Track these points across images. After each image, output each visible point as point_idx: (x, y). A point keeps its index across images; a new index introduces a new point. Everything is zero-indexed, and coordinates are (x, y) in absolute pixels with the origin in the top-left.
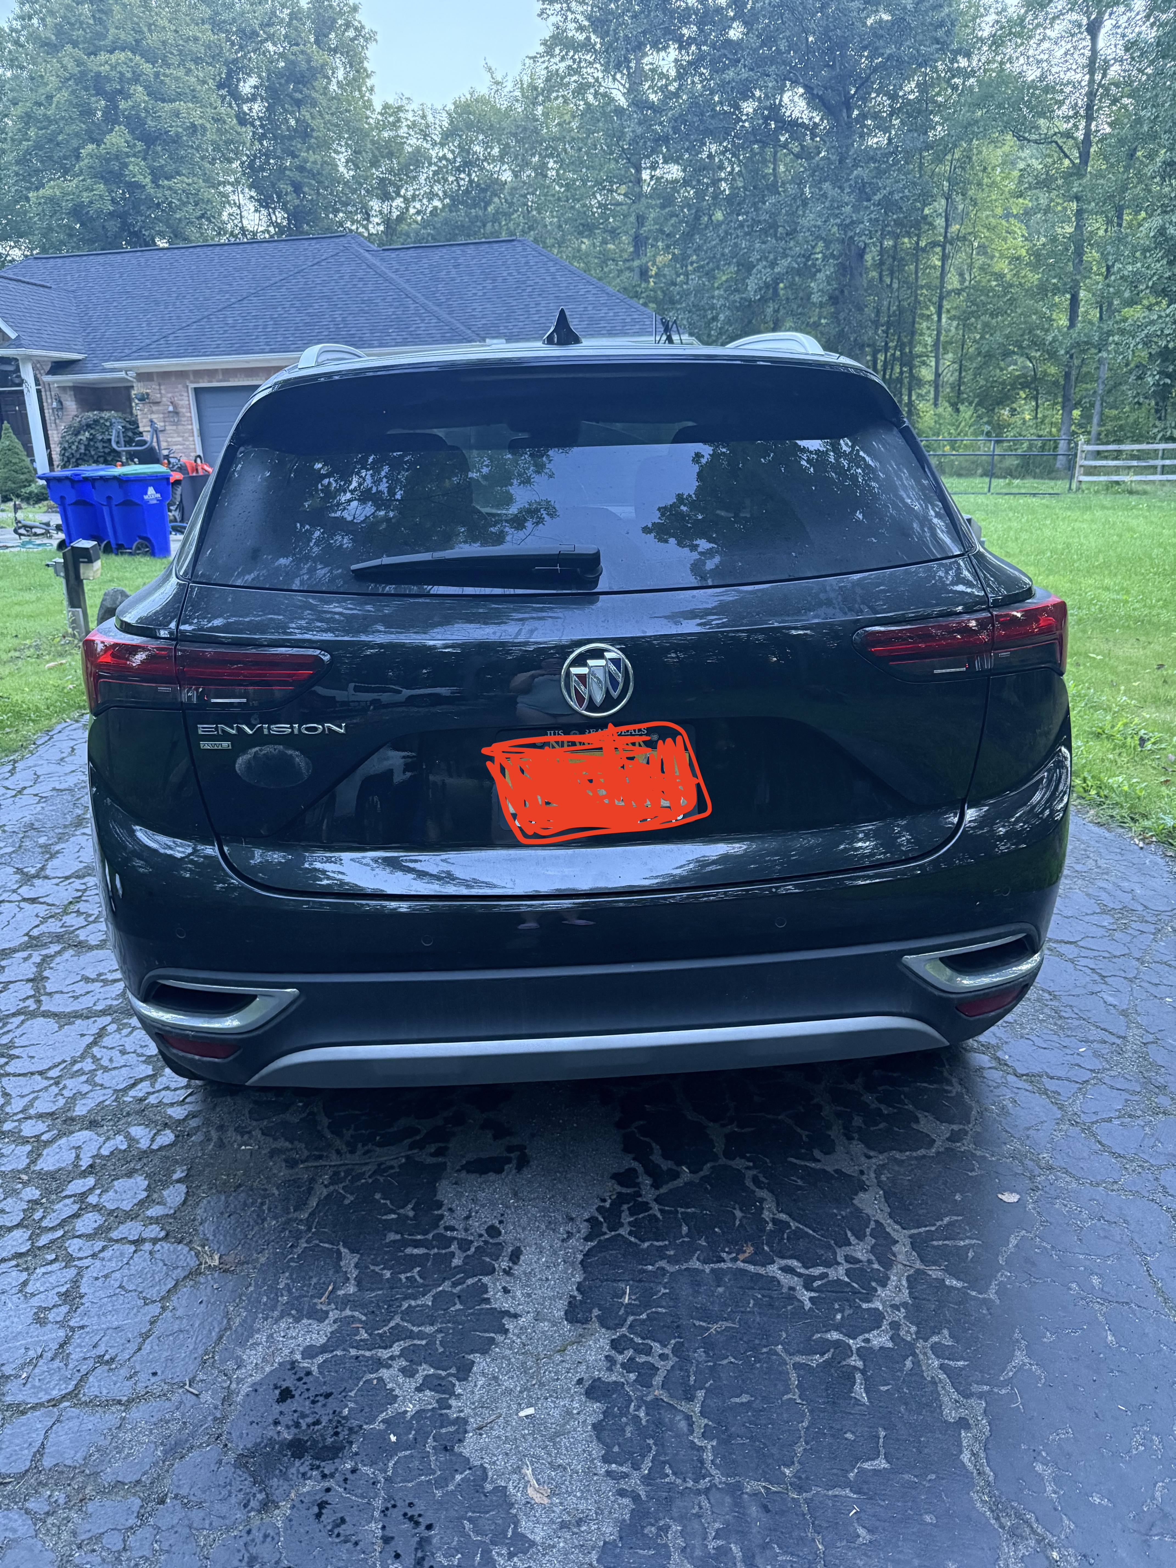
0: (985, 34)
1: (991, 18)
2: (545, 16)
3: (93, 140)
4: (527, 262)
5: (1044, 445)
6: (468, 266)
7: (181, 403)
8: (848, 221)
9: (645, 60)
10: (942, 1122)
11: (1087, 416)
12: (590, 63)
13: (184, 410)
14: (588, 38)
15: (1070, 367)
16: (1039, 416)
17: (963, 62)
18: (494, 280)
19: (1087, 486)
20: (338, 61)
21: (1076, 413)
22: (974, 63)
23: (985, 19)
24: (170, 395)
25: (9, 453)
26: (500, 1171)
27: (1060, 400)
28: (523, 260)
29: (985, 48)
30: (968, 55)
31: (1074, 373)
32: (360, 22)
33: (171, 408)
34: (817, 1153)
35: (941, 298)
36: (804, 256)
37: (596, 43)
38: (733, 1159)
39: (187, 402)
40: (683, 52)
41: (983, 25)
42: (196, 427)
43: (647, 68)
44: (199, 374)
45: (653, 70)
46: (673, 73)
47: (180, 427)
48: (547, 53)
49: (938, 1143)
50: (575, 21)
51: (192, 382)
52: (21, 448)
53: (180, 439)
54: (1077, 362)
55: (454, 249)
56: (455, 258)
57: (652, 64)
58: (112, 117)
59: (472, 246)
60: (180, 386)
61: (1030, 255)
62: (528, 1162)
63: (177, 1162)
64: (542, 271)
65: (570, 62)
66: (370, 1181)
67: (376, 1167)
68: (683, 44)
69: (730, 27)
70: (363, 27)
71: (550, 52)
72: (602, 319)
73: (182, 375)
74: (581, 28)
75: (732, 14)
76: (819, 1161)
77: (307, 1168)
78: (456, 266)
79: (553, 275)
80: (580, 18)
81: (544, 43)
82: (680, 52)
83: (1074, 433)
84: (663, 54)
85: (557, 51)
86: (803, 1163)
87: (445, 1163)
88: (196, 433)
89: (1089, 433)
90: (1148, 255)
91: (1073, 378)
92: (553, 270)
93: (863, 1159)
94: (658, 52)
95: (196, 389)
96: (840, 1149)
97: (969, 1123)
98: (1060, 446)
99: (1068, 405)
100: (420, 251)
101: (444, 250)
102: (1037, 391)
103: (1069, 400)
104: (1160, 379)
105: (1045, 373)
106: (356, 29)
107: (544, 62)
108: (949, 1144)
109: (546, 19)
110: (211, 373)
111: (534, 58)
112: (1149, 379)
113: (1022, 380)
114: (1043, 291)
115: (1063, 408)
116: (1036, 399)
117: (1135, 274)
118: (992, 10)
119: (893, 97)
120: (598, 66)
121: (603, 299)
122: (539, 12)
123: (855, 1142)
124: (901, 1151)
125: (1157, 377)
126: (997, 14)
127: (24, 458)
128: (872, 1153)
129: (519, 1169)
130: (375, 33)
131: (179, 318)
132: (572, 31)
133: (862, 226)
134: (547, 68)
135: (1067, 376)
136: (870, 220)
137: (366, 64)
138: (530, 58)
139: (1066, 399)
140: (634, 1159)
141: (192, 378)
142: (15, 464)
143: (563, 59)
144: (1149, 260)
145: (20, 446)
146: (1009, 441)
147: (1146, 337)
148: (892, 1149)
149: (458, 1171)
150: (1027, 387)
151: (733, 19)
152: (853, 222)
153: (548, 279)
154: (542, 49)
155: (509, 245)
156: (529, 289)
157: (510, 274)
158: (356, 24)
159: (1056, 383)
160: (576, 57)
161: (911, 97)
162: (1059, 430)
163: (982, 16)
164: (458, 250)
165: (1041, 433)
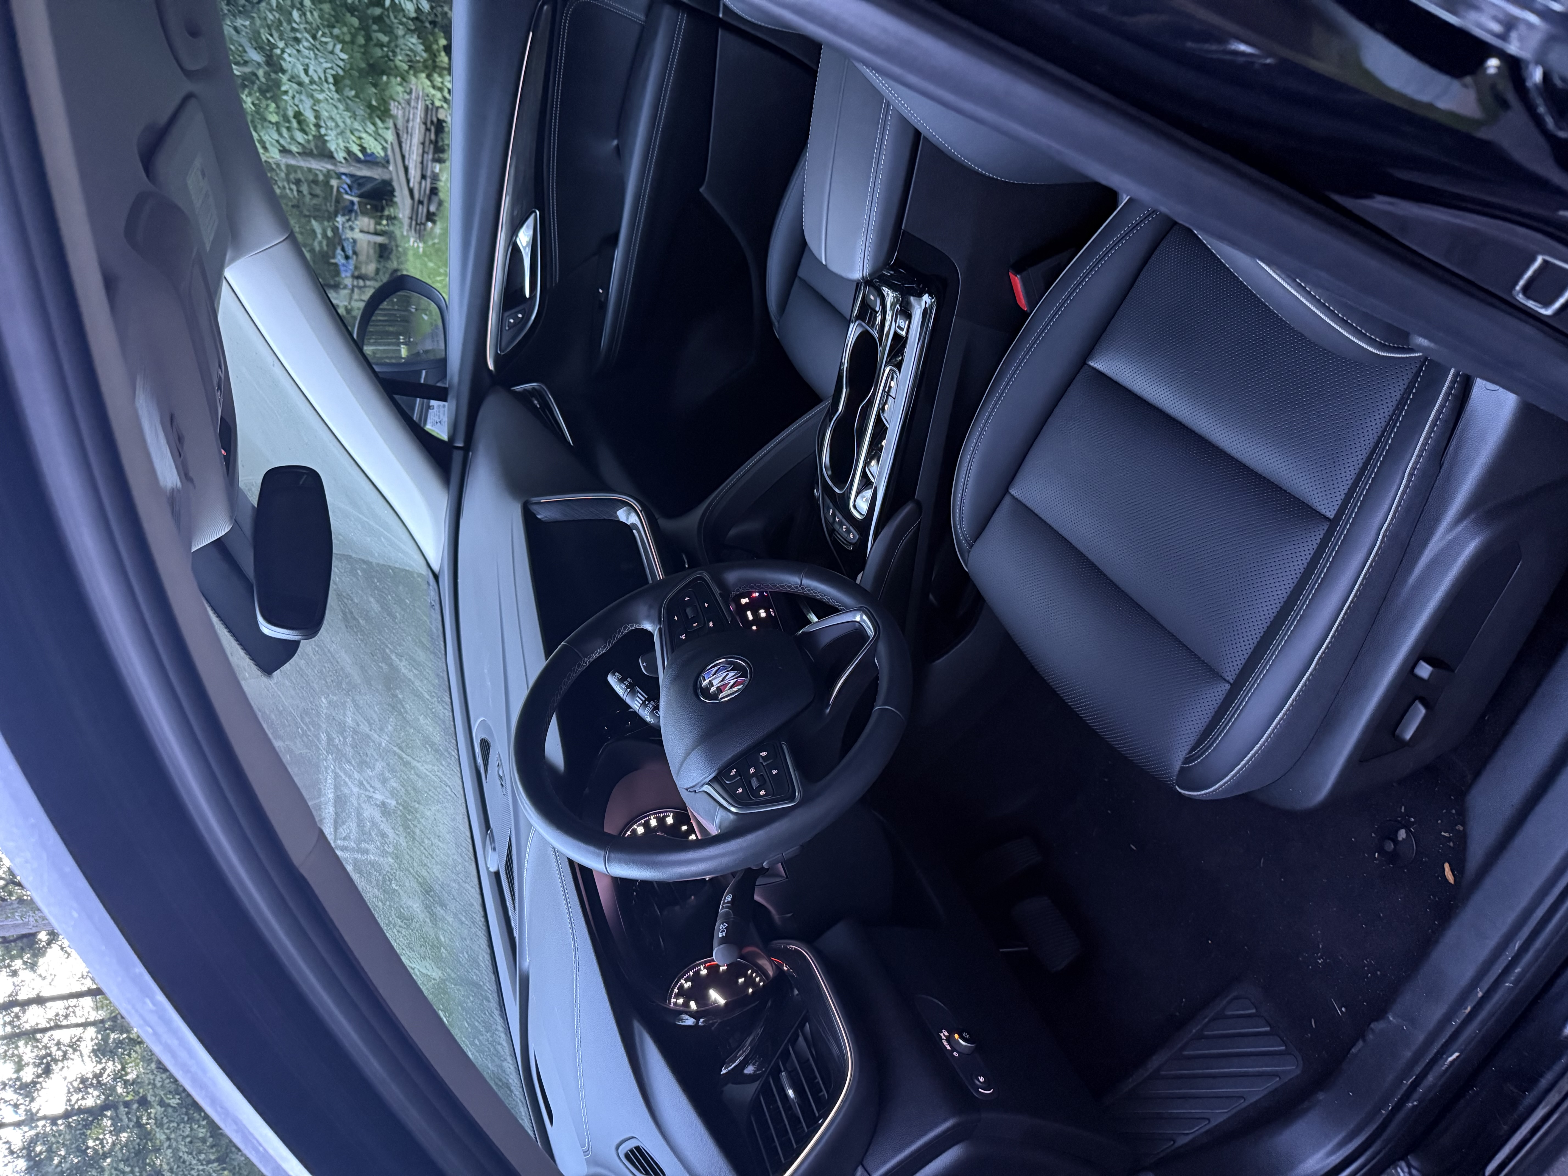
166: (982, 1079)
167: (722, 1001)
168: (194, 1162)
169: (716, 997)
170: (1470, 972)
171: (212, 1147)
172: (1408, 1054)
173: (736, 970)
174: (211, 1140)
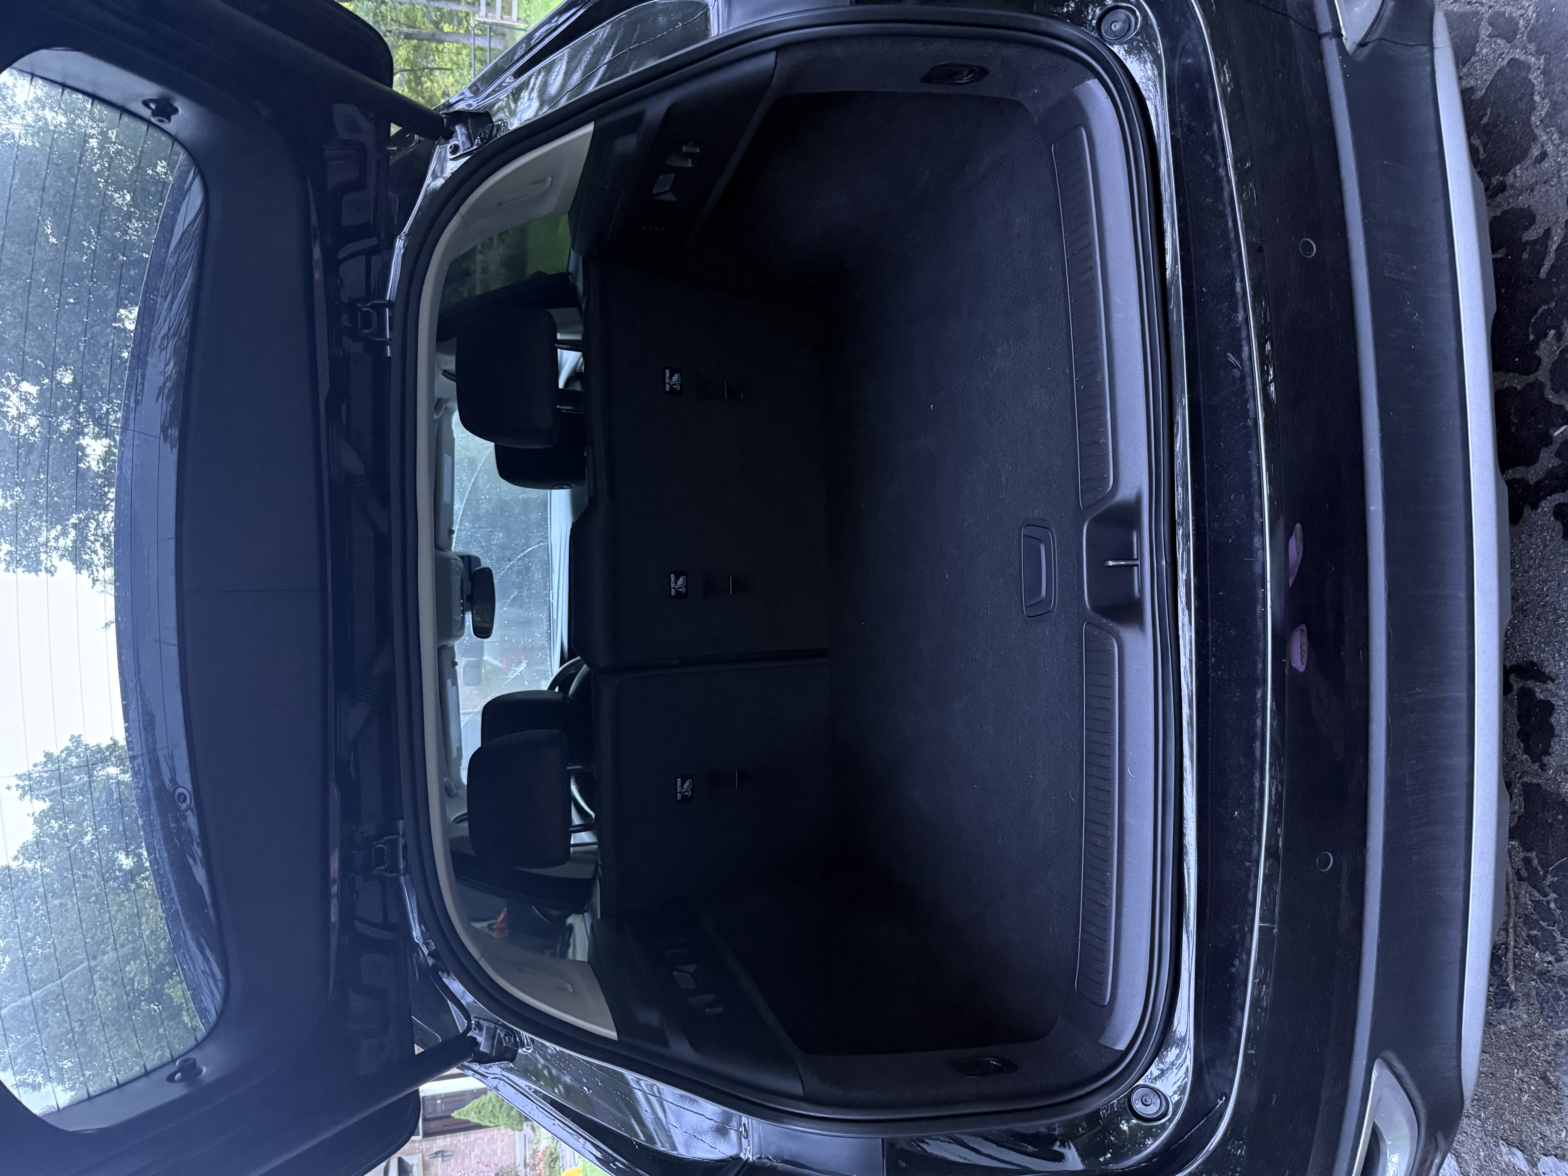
0: (64, 120)
1: (49, 115)
2: (53, 569)
3: (179, 1015)
5: (480, 61)
9: (95, 468)
10: (1474, 53)
11: (451, 17)
12: (98, 525)
14: (75, 526)
15: (400, 33)
16: (449, 66)
17: (93, 142)
19: (522, 11)
20: (101, 773)
21: (447, 28)
22: (93, 132)
23: (49, 120)
25: (483, 1112)
26: (1548, 708)
27: (434, 45)
29: (79, 121)
30: (86, 137)
31: (405, 29)
32: (62, 752)
34: (1531, 235)
37: (79, 519)
38: (1539, 361)
40: (86, 430)
41: (54, 122)
43: (102, 468)
45: (104, 461)
46: (106, 442)
48: (88, 567)
49: (1518, 54)
50: (56, 539)
52: (479, 1100)
54: (395, 27)
57: (98, 463)
58: (156, 995)
62: (1533, 664)
63: (1490, 1158)
65: (98, 544)
66: (1553, 896)
67: (1525, 885)
68: (79, 432)
69: (60, 383)
70: (67, 748)
71: (89, 565)
74: (64, 533)
75: (47, 381)
76: (1548, 232)
77: (1517, 979)
80: (53, 533)
81: (79, 570)
82: (87, 434)
83: (467, 31)
84: (88, 451)
85: (86, 557)
86: (1552, 255)
87: (1524, 785)
89: (468, 14)
91: (411, 30)
93: (1545, 165)
94: (87, 456)
96: (1523, 201)
97: (1477, 13)
98: (481, 45)
99: (437, 37)
102: (424, 69)
103: (433, 35)
105: (407, 60)
106: (69, 755)
107: (98, 571)
108: (1521, 38)
109: (56, 568)
111: (95, 581)
113: (413, 84)
115: (442, 42)
116: (432, 69)
118: (40, 113)
119: (129, 217)
120: (101, 517)
122: (49, 575)
123: (1510, 179)
124: (1533, 108)
126: (44, 107)
127: (488, 1097)
128: (1535, 152)
129: (1544, 678)
130: (72, 737)
132: (67, 542)
134: (104, 568)
135: (408, 37)
137: (103, 746)
138: (94, 584)
139: (432, 38)
140: (1535, 507)
142: (494, 1107)
143: (95, 552)
145: (476, 1101)
148: (1527, 123)
149: (1543, 767)
150: (419, 78)
151: (52, 379)
154: (85, 572)
158: (64, 755)
159: (416, 49)
160: (92, 538)
161: (128, 197)
162: (465, 46)
163: (46, 123)
165: (467, 63)
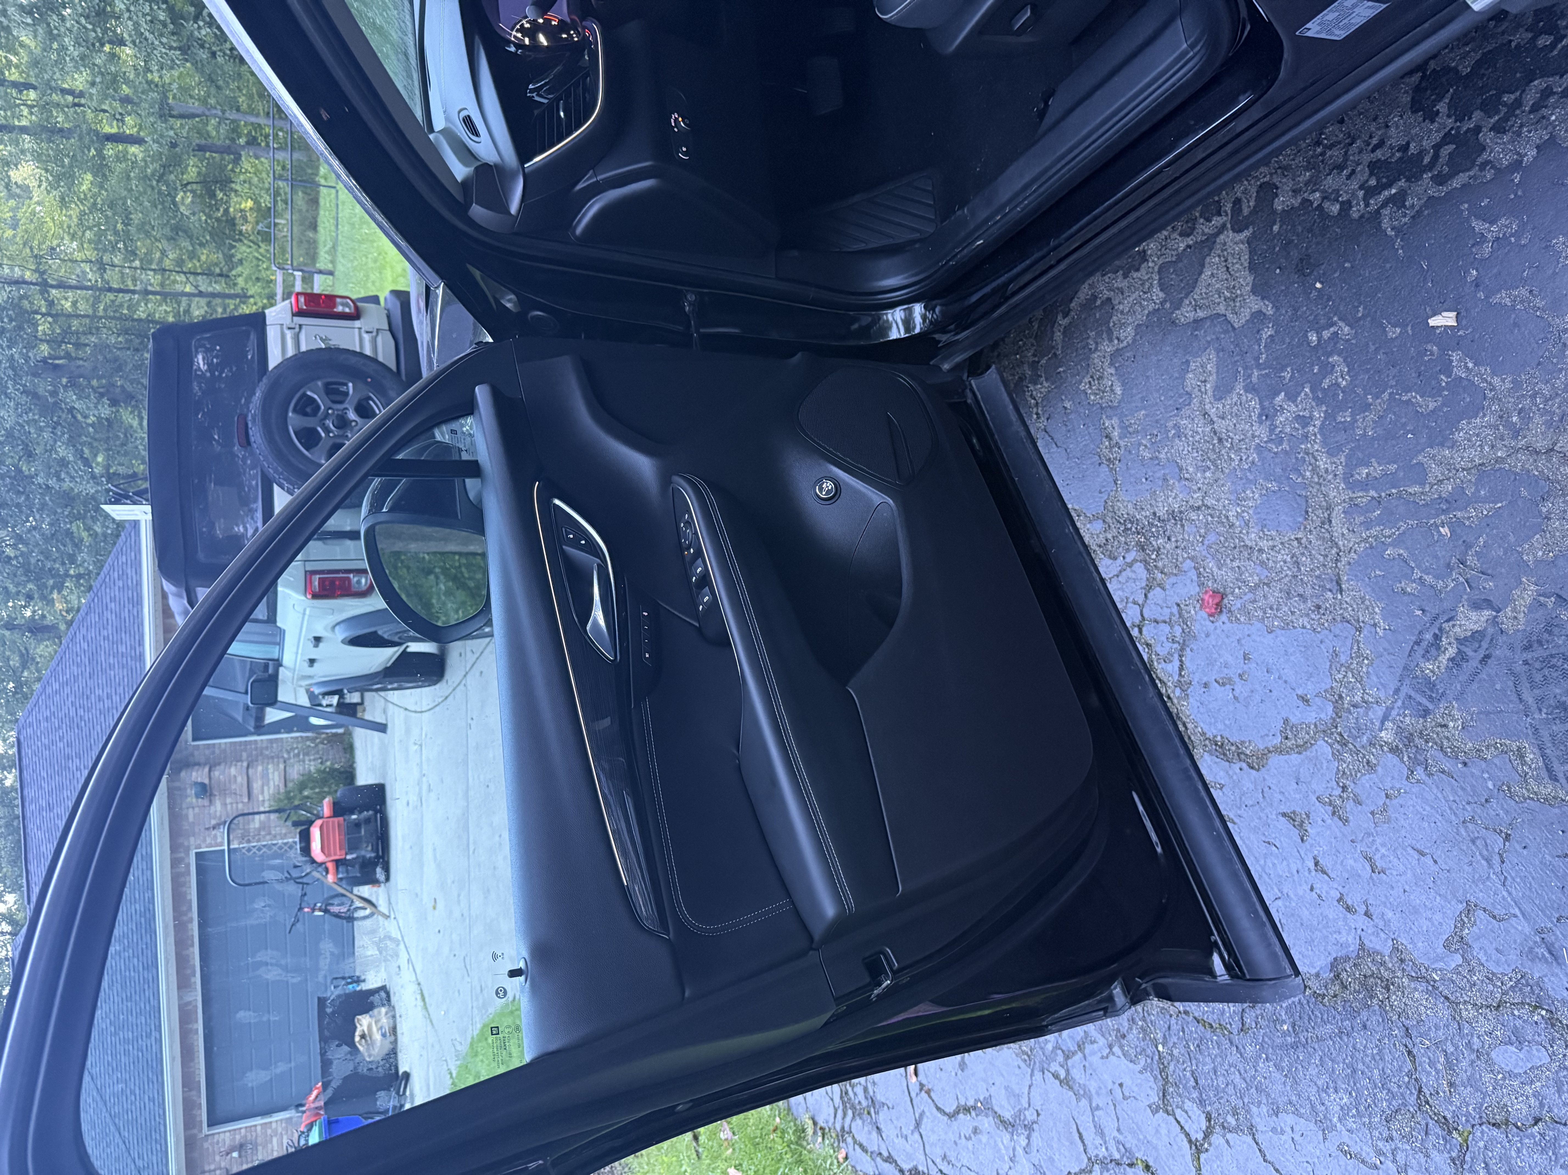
4: (47, 719)
6: (50, 793)
7: (228, 1142)
8: (11, 372)
13: (238, 1137)
18: (68, 757)
24: (217, 1158)
28: (44, 724)
33: (235, 1154)
35: (110, 290)
36: (54, 428)
39: (226, 1134)
42: (259, 1121)
44: (190, 1121)
47: (259, 1140)
51: (201, 1131)
53: (275, 1140)
55: (28, 814)
56: (41, 809)
59: (26, 792)
60: (206, 1145)
61: (59, 186)
64: (57, 698)
72: (118, 616)
73: (191, 1144)
78: (51, 809)
79: (62, 686)
88: (267, 1120)
90: (55, 32)
92: (56, 686)
95: (210, 1125)
100: (30, 856)
101: (30, 826)
104: (203, 20)
110: (189, 1107)
112: (203, 32)
114: (101, 169)
117: (77, 44)
121: (94, 618)
125: (201, 23)
131: (117, 1159)
133: (16, 356)
136: (10, 348)
141: (195, 1131)
144: (62, 29)
146: (275, 202)
147: (153, 33)
152: (12, 367)
153: (67, 690)
155: (24, 745)
156: (81, 712)
157: (61, 739)
164: (31, 808)
166: (684, 149)
167: (545, 43)
168: (157, 43)
169: (542, 39)
170: (1007, 197)
171: (173, 34)
172: (963, 234)
173: (563, 26)
174: (172, 26)
